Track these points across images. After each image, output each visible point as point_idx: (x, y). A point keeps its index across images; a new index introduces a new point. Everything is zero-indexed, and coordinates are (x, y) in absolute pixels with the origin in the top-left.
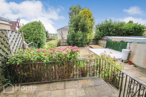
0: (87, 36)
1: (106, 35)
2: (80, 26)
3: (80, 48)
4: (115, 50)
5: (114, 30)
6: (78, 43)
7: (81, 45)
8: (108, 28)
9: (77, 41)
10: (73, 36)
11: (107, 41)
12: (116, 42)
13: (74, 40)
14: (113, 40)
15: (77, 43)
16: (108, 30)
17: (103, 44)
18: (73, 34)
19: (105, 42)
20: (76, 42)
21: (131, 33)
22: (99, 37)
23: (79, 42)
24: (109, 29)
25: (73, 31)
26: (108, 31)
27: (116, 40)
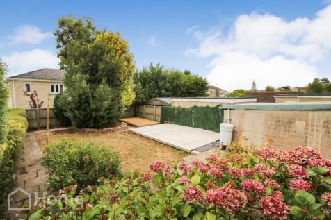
0: (121, 98)
1: (154, 94)
2: (103, 71)
3: (105, 130)
4: (183, 125)
5: (168, 85)
6: (100, 116)
7: (106, 122)
8: (157, 81)
9: (97, 110)
10: (84, 97)
11: (162, 109)
12: (184, 109)
13: (84, 110)
14: (176, 105)
15: (95, 117)
16: (158, 84)
17: (152, 114)
18: (84, 94)
19: (158, 111)
20: (94, 114)
21: (193, 91)
22: (142, 99)
23: (101, 113)
24: (160, 84)
25: (84, 84)
26: (158, 87)
27: (183, 106)
